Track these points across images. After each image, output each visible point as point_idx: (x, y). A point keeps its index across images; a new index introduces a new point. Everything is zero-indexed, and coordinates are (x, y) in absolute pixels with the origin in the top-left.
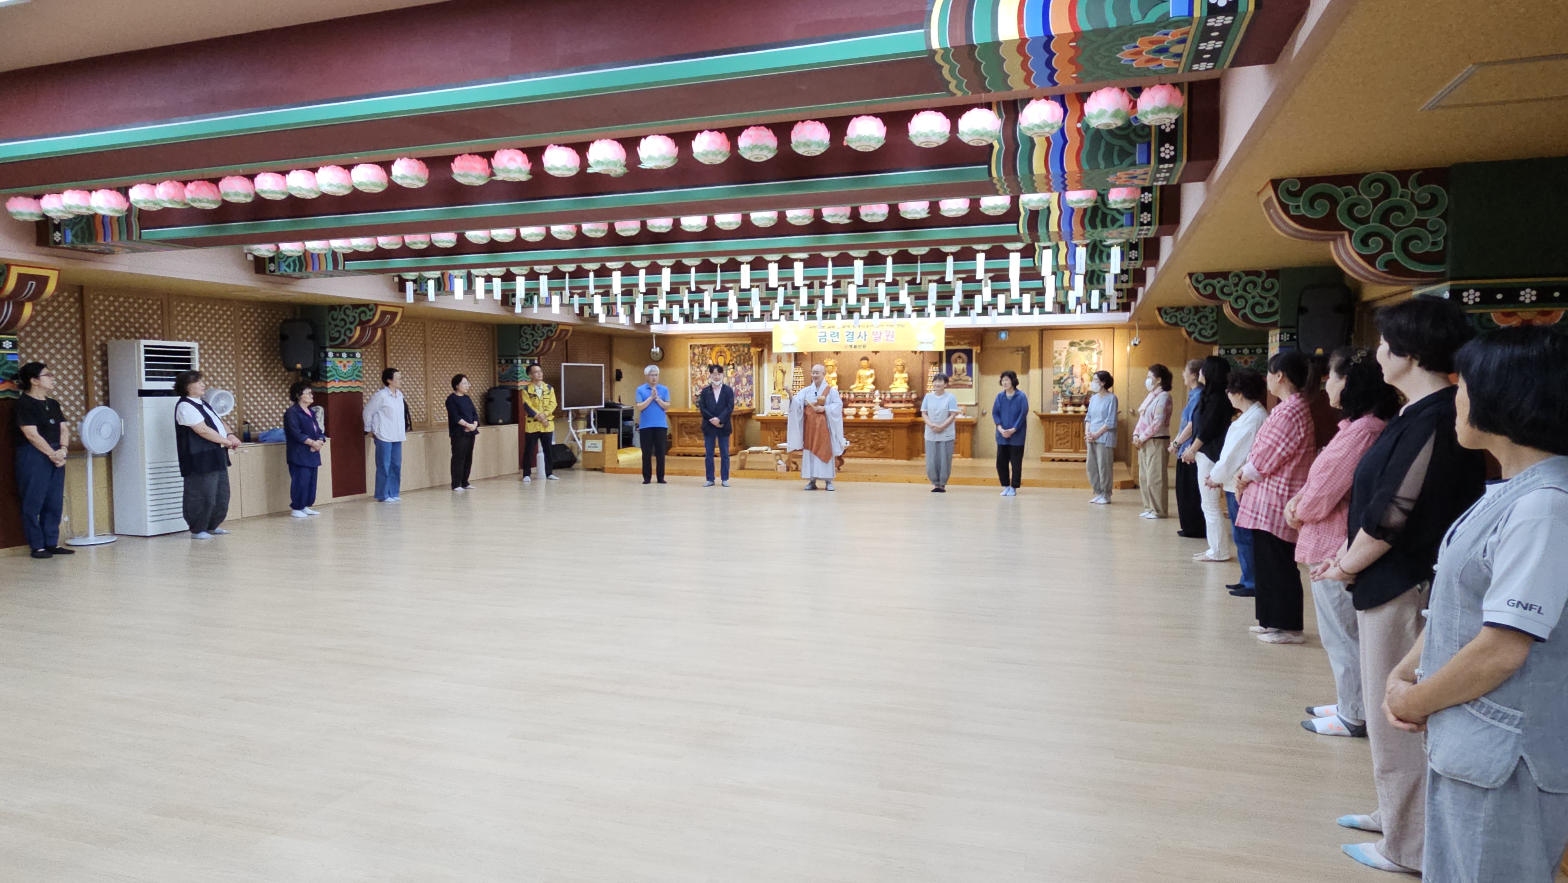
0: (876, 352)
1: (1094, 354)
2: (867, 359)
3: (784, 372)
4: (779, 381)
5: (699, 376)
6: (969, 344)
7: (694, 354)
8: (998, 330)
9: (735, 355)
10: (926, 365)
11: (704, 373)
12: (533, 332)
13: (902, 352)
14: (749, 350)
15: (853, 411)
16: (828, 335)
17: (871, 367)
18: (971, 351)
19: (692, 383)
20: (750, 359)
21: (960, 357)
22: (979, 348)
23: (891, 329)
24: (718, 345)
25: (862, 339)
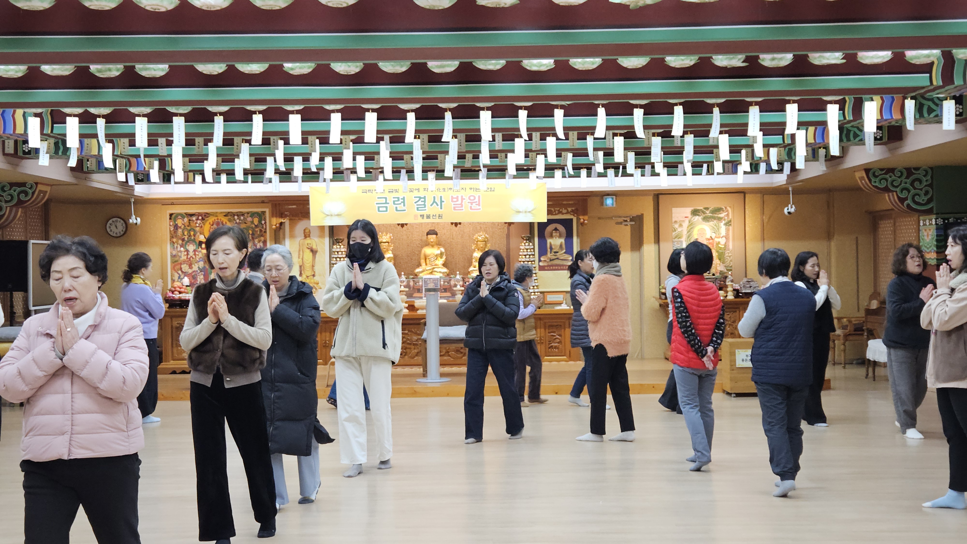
0: (456, 224)
1: (722, 224)
2: (436, 234)
3: (314, 252)
4: (308, 265)
5: (184, 258)
7: (176, 227)
8: (603, 195)
10: (514, 242)
11: (191, 254)
14: (260, 222)
16: (390, 201)
17: (439, 244)
18: (571, 221)
19: (173, 268)
20: (263, 233)
21: (556, 229)
22: (579, 218)
23: (476, 194)
24: (215, 214)
25: (438, 205)
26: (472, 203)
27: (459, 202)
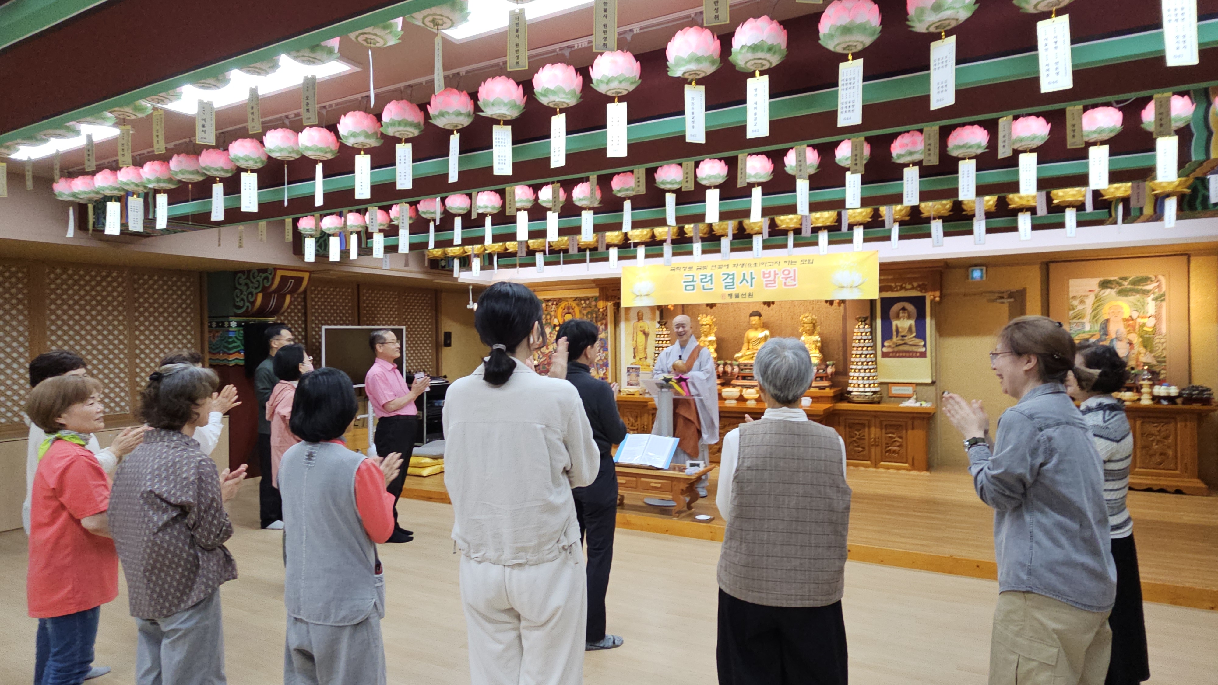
0: (770, 304)
1: (1150, 299)
2: (758, 314)
3: (646, 334)
4: (640, 347)
6: (922, 288)
8: (967, 264)
9: (585, 312)
13: (812, 302)
18: (923, 298)
21: (904, 309)
22: (938, 294)
23: (792, 268)
24: (566, 300)
25: (748, 283)
26: (786, 279)
27: (772, 278)
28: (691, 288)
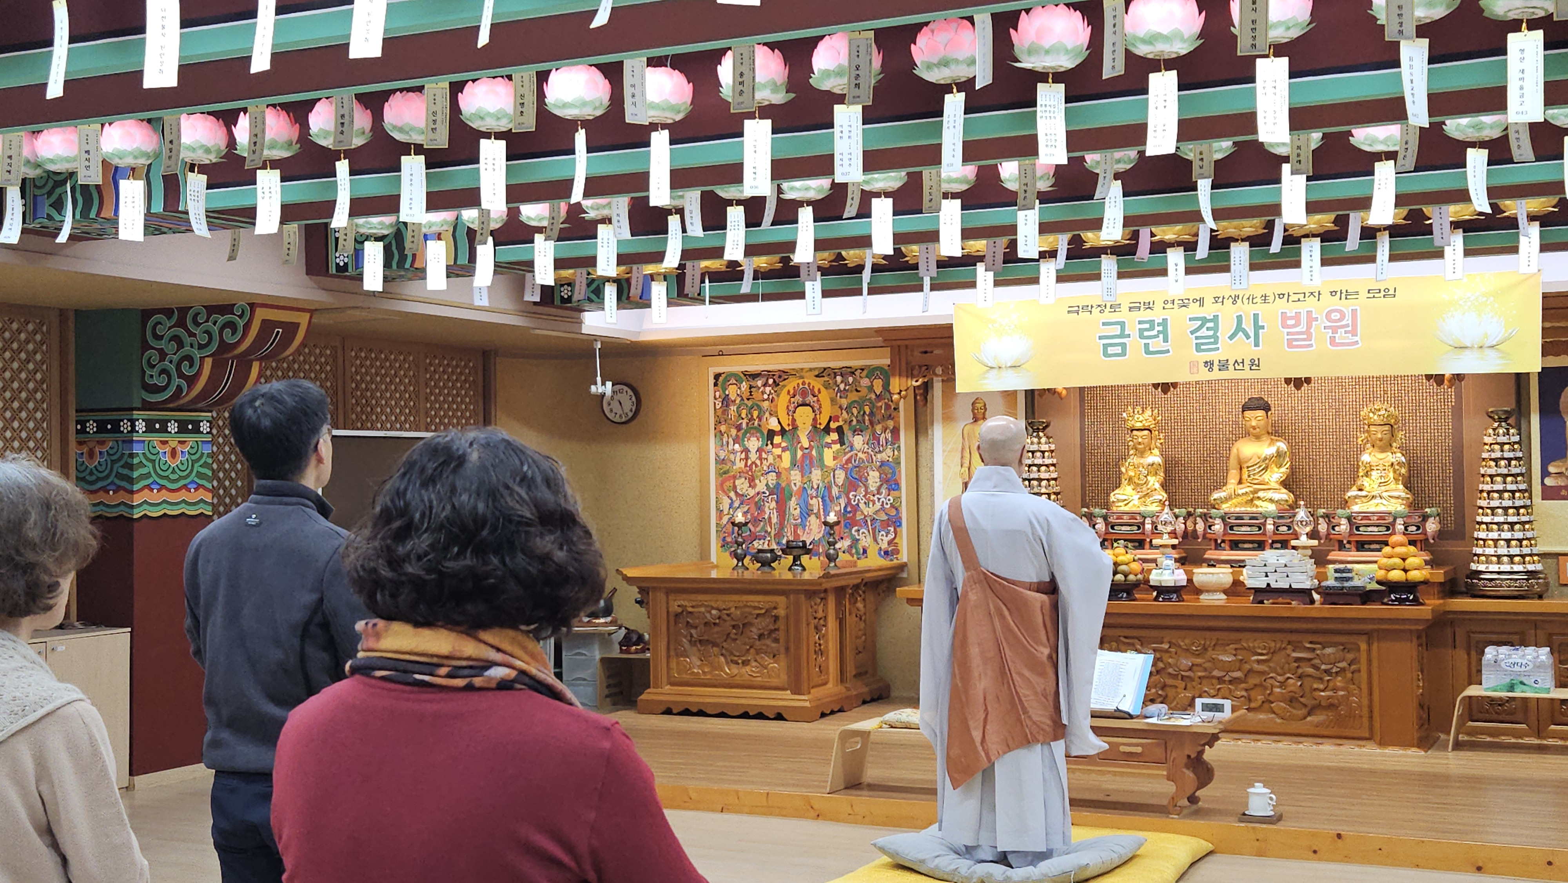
2: (1265, 407)
5: (740, 465)
9: (844, 402)
10: (1469, 423)
11: (753, 456)
12: (180, 331)
15: (1223, 575)
16: (1132, 329)
17: (1273, 432)
23: (1349, 305)
25: (1248, 338)
26: (1335, 331)
27: (1302, 328)
28: (1118, 350)
